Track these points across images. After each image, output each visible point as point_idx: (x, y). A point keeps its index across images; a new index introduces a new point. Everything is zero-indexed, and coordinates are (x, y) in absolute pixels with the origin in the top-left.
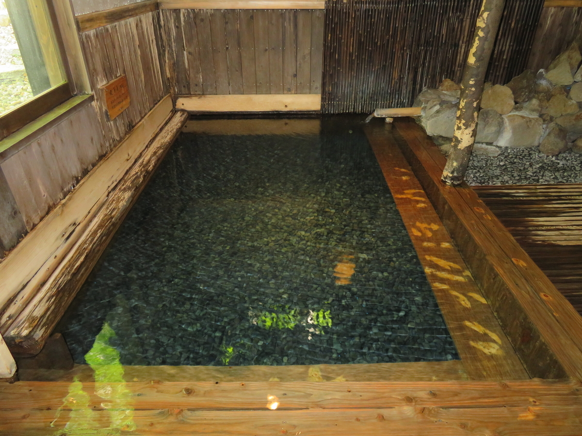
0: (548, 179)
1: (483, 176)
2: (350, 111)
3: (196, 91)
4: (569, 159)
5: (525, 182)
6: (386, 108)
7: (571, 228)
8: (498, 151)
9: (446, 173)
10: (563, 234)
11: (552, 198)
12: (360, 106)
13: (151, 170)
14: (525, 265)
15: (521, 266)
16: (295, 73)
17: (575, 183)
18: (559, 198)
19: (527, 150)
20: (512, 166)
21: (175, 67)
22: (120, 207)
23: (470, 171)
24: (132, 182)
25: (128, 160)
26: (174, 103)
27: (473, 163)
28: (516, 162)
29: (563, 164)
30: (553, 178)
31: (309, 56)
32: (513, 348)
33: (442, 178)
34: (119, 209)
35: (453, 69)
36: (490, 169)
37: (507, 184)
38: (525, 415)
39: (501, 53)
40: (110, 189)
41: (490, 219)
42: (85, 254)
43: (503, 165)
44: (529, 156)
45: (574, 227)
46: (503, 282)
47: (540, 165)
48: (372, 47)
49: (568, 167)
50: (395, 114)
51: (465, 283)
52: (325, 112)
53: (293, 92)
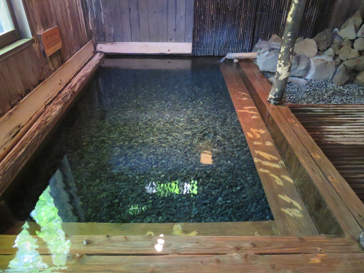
0: (337, 101)
1: (295, 98)
2: (211, 55)
3: (109, 39)
4: (351, 88)
5: (322, 103)
6: (234, 52)
7: (350, 133)
8: (305, 83)
9: (271, 96)
10: (345, 137)
11: (339, 113)
12: (218, 51)
13: (76, 91)
14: (319, 157)
15: (317, 158)
16: (175, 28)
17: (354, 104)
18: (344, 113)
19: (324, 82)
20: (314, 92)
21: (95, 23)
22: (53, 115)
23: (287, 95)
24: (63, 99)
25: (60, 84)
26: (95, 47)
27: (289, 90)
28: (317, 90)
29: (347, 91)
30: (341, 100)
31: (184, 17)
32: (309, 213)
33: (268, 99)
34: (52, 117)
35: (279, 28)
36: (300, 94)
37: (310, 104)
38: (314, 259)
39: (310, 17)
40: (47, 103)
41: (298, 126)
42: (26, 147)
43: (309, 91)
44: (326, 86)
45: (352, 133)
46: (304, 168)
47: (332, 91)
48: (226, 12)
49: (350, 93)
50: (240, 57)
51: (280, 169)
52: (195, 54)
53: (174, 41)
